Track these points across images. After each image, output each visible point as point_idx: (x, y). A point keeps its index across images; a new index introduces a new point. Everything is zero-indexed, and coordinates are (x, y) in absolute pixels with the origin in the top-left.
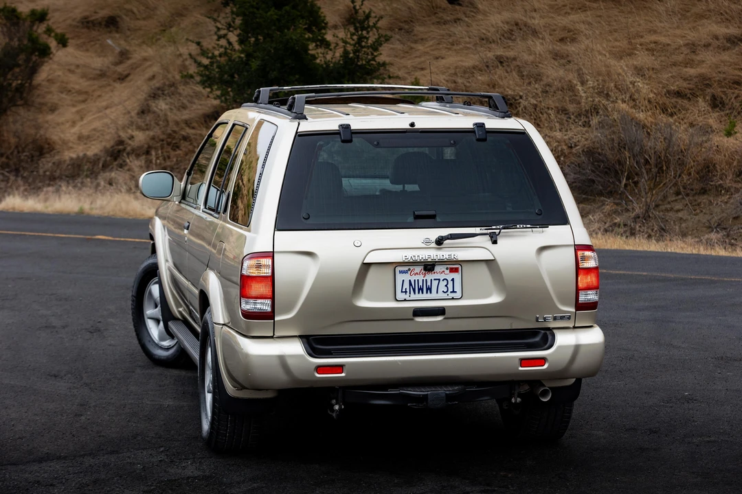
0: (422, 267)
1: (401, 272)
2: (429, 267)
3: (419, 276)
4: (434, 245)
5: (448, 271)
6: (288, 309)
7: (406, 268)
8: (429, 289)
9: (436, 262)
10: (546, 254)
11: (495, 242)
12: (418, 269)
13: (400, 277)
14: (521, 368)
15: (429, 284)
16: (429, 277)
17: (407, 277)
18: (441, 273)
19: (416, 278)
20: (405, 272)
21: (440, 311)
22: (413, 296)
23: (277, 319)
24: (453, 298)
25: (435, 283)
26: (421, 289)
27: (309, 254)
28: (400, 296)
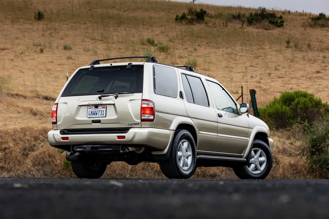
1: (89, 108)
2: (96, 106)
3: (93, 109)
8: (96, 114)
9: (98, 105)
12: (94, 107)
14: (117, 139)
15: (96, 112)
16: (97, 110)
17: (90, 110)
18: (99, 109)
20: (90, 108)
21: (99, 121)
22: (92, 116)
24: (103, 117)
25: (98, 112)
26: (94, 114)
28: (88, 116)
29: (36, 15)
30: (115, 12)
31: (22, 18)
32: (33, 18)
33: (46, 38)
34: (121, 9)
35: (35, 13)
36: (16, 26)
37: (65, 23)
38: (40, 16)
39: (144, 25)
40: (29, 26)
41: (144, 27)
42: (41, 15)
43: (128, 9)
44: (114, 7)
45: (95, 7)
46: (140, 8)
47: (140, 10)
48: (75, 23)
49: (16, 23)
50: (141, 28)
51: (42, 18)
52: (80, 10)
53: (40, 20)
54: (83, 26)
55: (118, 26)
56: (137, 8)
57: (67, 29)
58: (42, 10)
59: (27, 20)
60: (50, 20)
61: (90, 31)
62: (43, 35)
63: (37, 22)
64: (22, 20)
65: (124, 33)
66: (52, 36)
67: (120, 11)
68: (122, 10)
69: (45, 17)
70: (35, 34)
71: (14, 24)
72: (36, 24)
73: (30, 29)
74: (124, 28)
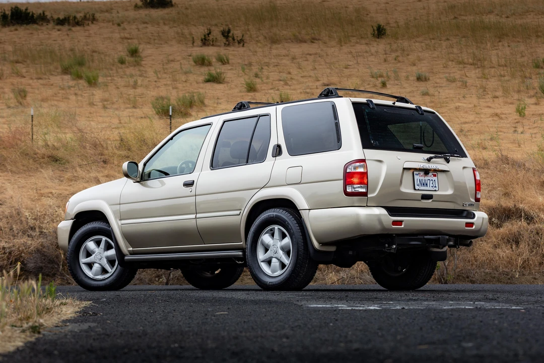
0: (423, 173)
2: (426, 172)
4: (427, 161)
5: (432, 176)
6: (373, 191)
7: (417, 173)
8: (427, 184)
10: (465, 170)
11: (448, 162)
13: (416, 177)
14: (466, 228)
15: (426, 182)
16: (427, 178)
17: (418, 177)
18: (430, 177)
19: (421, 178)
21: (430, 197)
22: (422, 188)
23: (369, 196)
24: (435, 191)
25: (429, 181)
26: (424, 185)
27: (380, 161)
28: (417, 187)
29: (374, 30)
30: (492, 18)
31: (354, 36)
32: (370, 35)
33: (390, 65)
34: (502, 14)
35: (373, 27)
36: (345, 49)
37: (418, 39)
38: (380, 32)
39: (538, 36)
40: (364, 47)
41: (539, 40)
42: (382, 30)
43: (514, 14)
44: (491, 12)
45: (462, 14)
46: (532, 11)
47: (532, 13)
48: (433, 39)
49: (345, 43)
50: (534, 41)
51: (383, 35)
52: (440, 19)
53: (381, 38)
54: (444, 44)
55: (498, 40)
56: (528, 11)
57: (420, 50)
58: (382, 23)
59: (362, 38)
60: (396, 37)
61: (455, 50)
62: (385, 61)
63: (376, 41)
64: (354, 40)
65: (507, 51)
66: (399, 62)
67: (501, 17)
68: (503, 16)
69: (388, 32)
70: (373, 60)
71: (341, 46)
72: (375, 44)
73: (367, 52)
74: (508, 43)
